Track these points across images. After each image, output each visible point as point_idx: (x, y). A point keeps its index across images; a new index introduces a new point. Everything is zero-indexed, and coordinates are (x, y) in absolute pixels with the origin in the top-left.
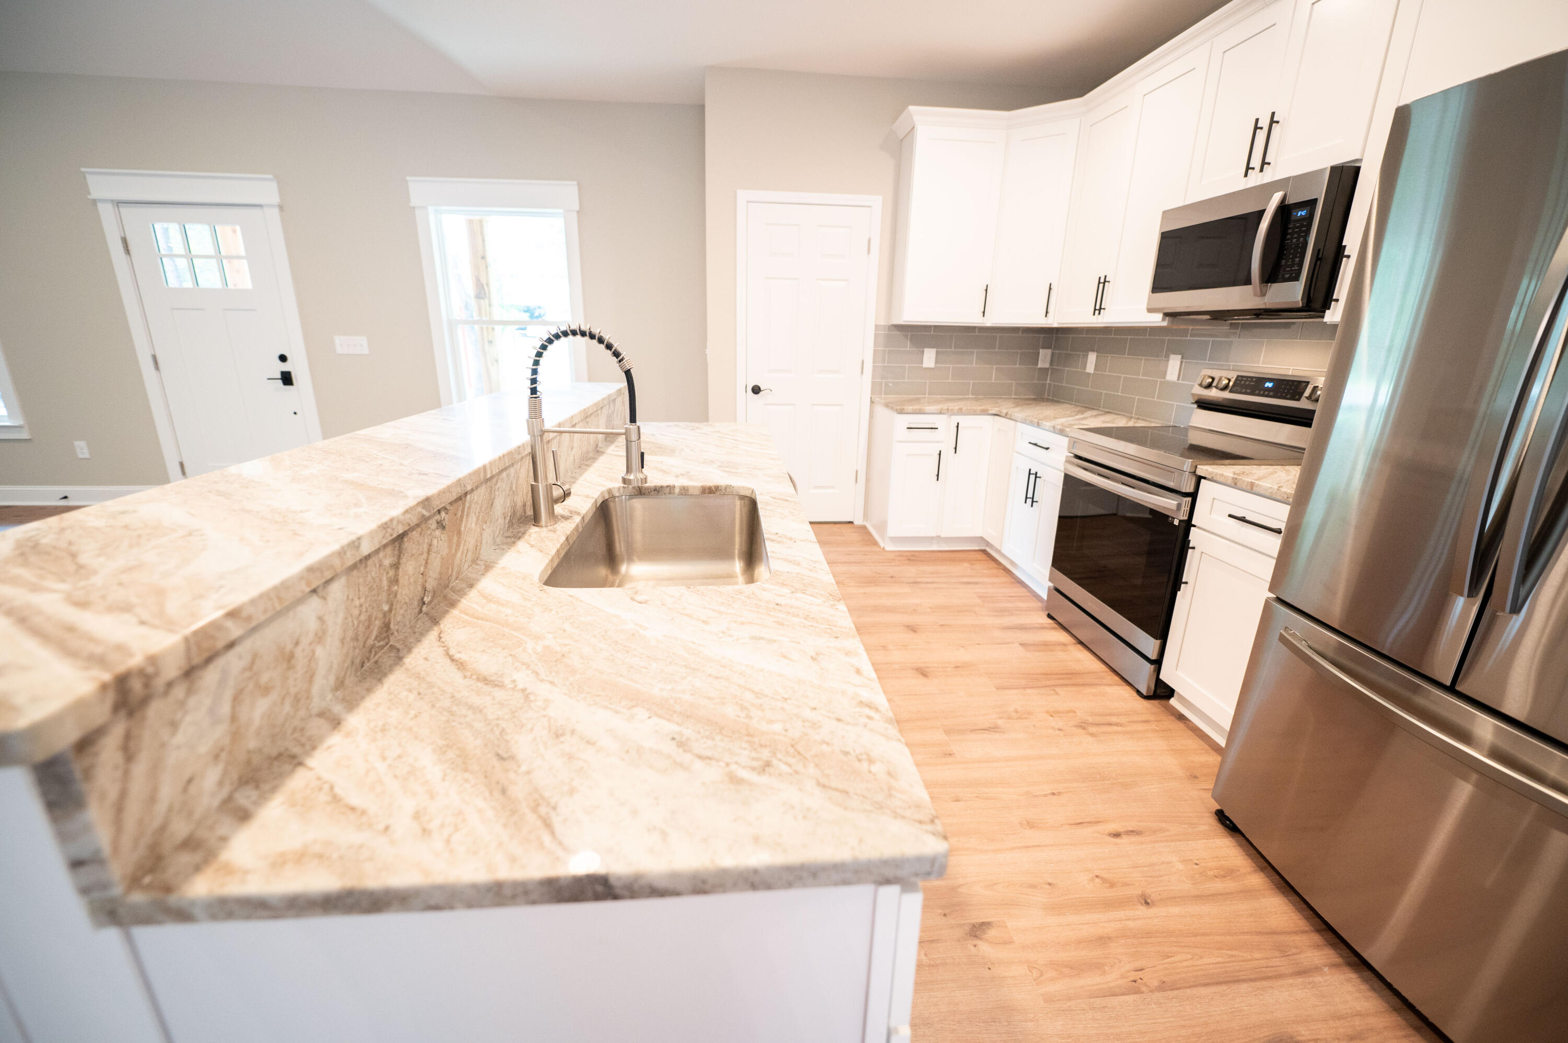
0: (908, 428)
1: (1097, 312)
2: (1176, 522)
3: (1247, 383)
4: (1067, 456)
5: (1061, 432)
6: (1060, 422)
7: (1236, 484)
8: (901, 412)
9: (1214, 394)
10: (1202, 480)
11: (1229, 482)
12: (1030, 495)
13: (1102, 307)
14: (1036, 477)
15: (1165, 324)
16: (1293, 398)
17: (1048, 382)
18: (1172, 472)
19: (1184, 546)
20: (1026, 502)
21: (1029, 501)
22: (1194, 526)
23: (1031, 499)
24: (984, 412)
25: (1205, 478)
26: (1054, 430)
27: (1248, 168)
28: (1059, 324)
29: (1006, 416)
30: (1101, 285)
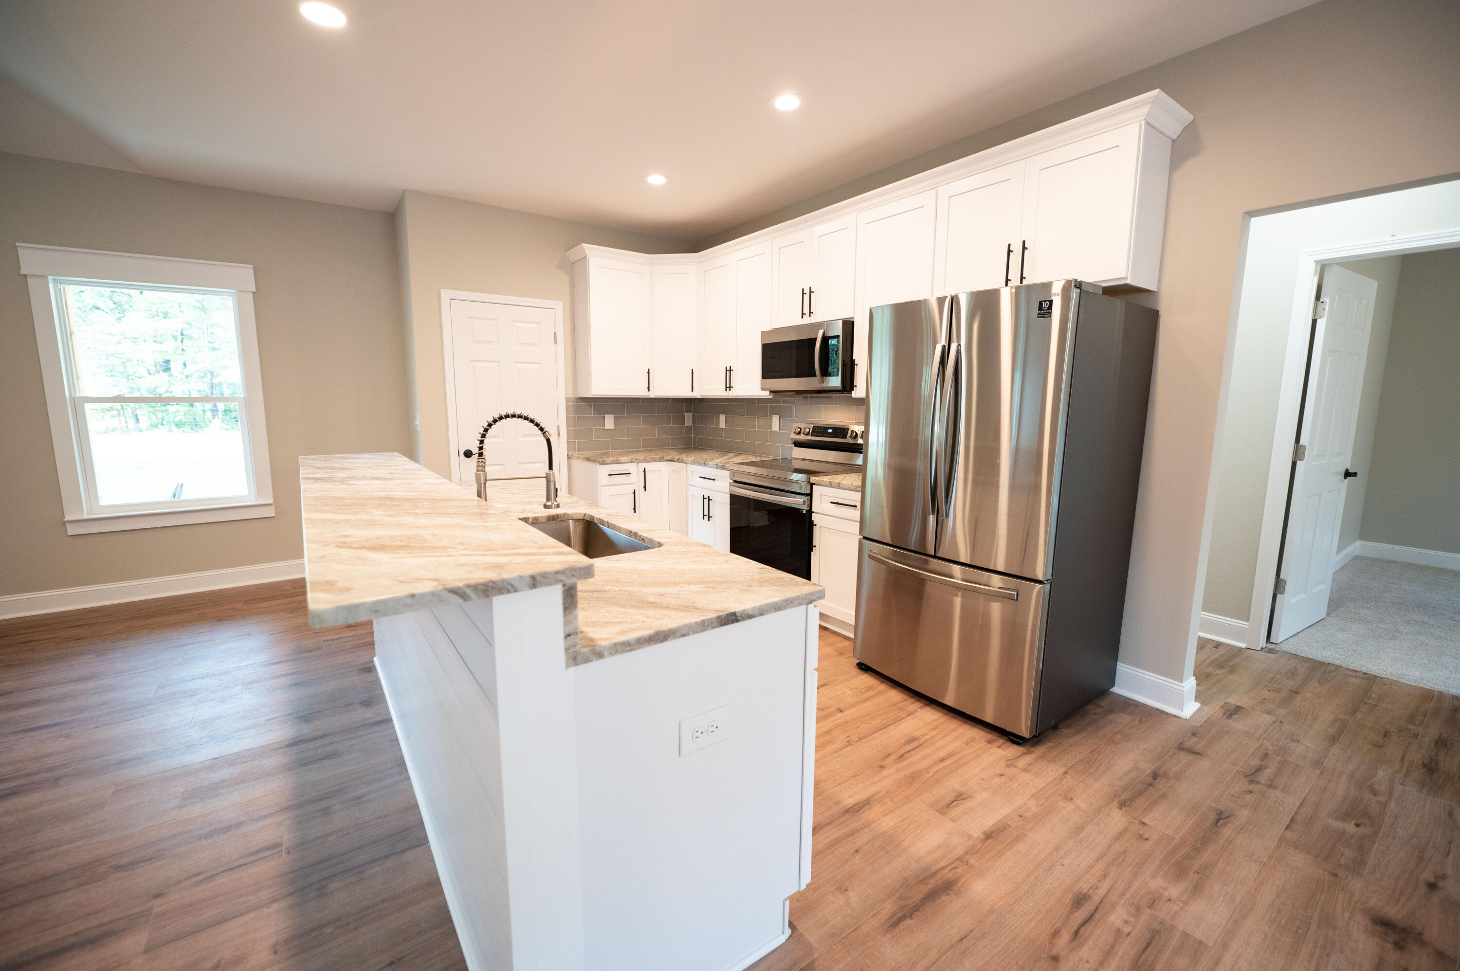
0: (609, 475)
1: (728, 389)
2: (804, 512)
3: (819, 430)
4: (730, 483)
5: (723, 467)
6: (718, 461)
7: (831, 485)
8: (603, 463)
9: (802, 437)
10: (814, 486)
11: (828, 484)
12: (706, 513)
13: (731, 386)
14: (709, 500)
15: (771, 397)
16: (843, 438)
17: (693, 436)
18: (798, 483)
19: (811, 525)
20: (704, 519)
21: (706, 517)
22: (813, 512)
23: (707, 516)
24: (662, 459)
25: (814, 484)
26: (717, 466)
27: (803, 314)
28: (701, 396)
29: (678, 460)
30: (728, 373)
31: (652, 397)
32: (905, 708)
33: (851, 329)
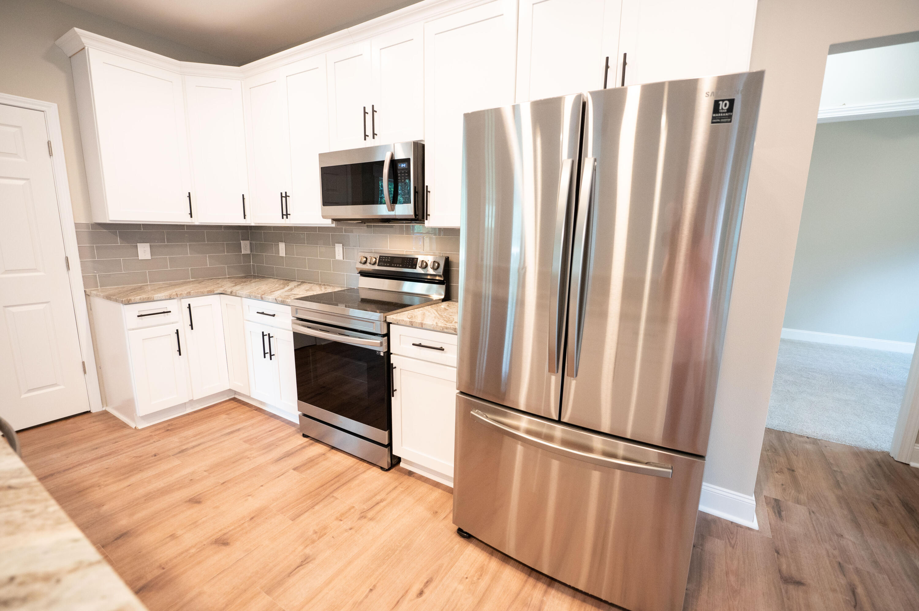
0: (138, 316)
1: (285, 217)
2: (382, 354)
3: (386, 260)
4: (292, 320)
5: (283, 303)
6: (278, 294)
7: (412, 325)
8: (129, 303)
9: (368, 267)
10: (391, 325)
11: (408, 324)
12: (267, 350)
13: (288, 213)
14: (269, 337)
15: (334, 225)
16: (412, 268)
17: (252, 264)
18: (373, 323)
19: (390, 368)
20: (265, 357)
21: (268, 356)
22: (392, 354)
23: (268, 354)
24: (211, 293)
25: (391, 323)
26: (276, 301)
27: (366, 136)
28: (255, 223)
29: (231, 294)
30: (284, 199)
31: (197, 223)
32: (529, 599)
33: (421, 153)
